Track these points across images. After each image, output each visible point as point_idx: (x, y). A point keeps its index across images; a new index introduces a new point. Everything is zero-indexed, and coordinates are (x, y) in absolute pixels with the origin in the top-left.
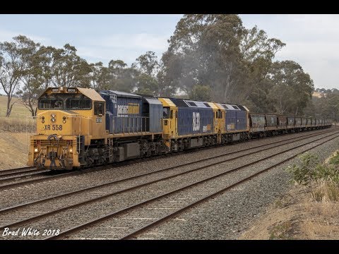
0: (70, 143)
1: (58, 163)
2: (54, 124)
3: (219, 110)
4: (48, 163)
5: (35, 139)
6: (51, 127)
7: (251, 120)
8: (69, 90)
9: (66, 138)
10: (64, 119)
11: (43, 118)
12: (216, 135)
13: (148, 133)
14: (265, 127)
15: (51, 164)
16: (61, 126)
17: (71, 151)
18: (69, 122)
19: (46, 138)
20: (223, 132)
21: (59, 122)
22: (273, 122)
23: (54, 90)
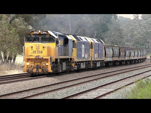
0: (46, 60)
1: (40, 71)
2: (38, 50)
3: (92, 43)
4: (35, 70)
5: (28, 58)
6: (37, 52)
7: (105, 51)
8: (44, 32)
9: (45, 58)
10: (44, 47)
11: (32, 47)
12: (90, 61)
13: (67, 57)
14: (112, 57)
15: (36, 71)
16: (42, 51)
17: (47, 64)
18: (46, 49)
19: (34, 58)
20: (93, 59)
21: (41, 49)
22: (117, 54)
23: (34, 32)
